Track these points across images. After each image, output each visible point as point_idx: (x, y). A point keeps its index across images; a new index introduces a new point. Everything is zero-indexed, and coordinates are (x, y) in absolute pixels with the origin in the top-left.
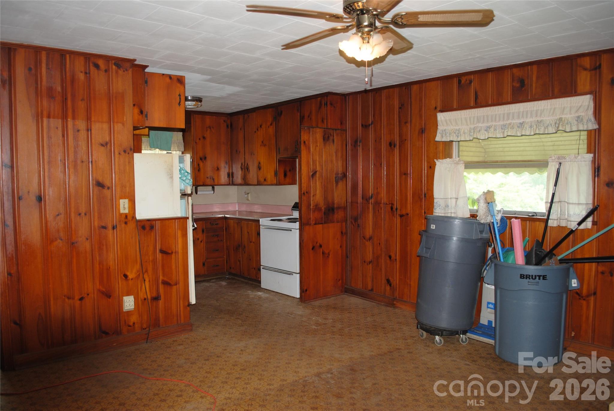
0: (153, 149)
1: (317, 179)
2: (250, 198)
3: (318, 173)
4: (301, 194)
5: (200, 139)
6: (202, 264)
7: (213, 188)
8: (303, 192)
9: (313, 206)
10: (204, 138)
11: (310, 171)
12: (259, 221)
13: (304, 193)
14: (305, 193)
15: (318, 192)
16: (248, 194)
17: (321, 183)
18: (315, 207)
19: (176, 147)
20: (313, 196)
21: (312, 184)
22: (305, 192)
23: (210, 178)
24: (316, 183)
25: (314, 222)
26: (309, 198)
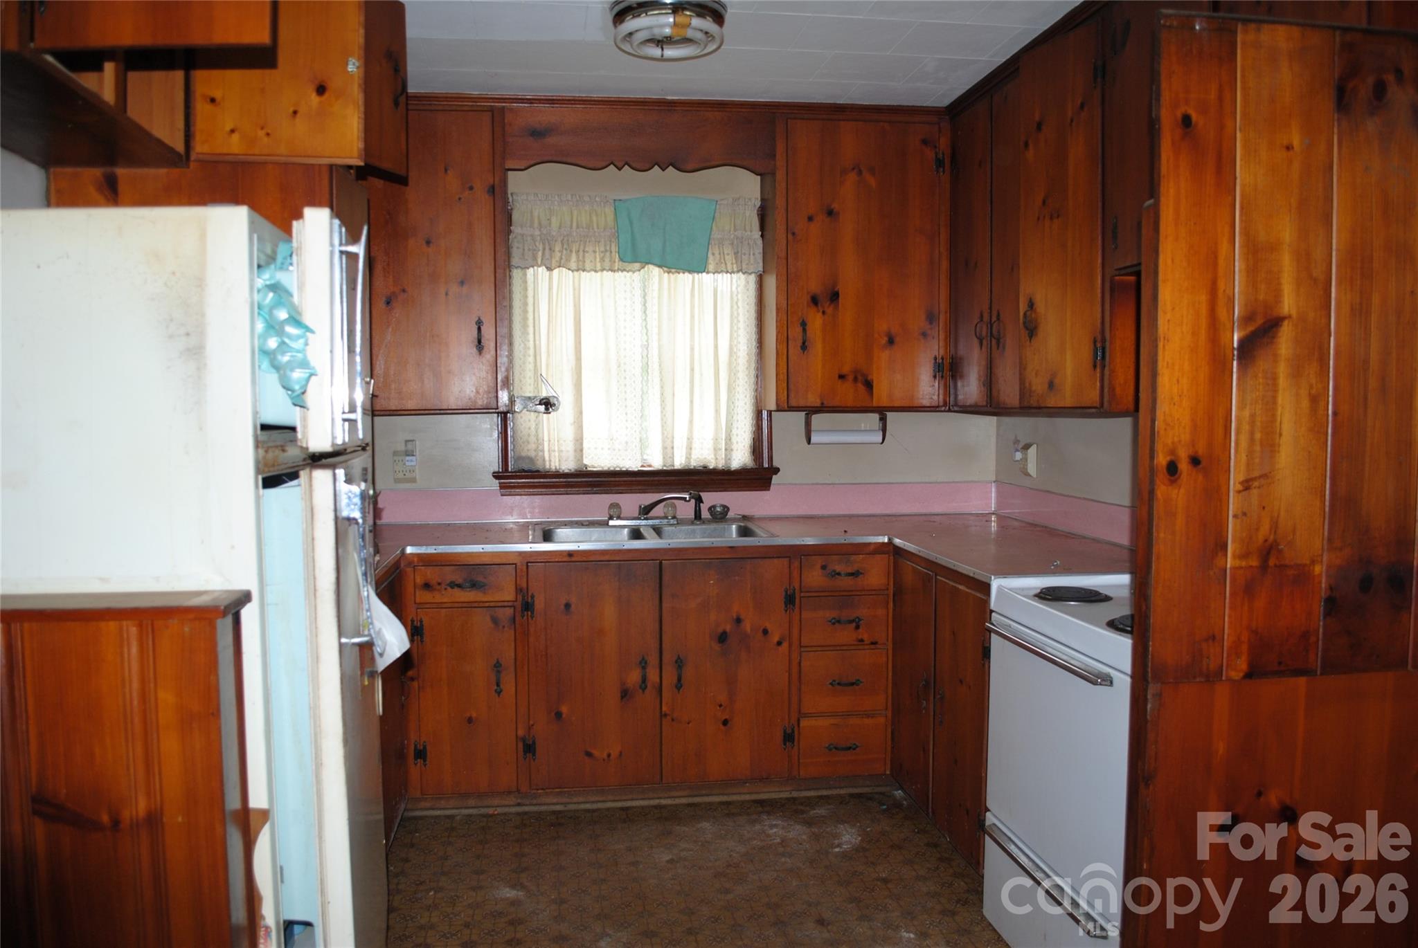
0: (637, 265)
1: (1282, 370)
2: (1032, 469)
3: (1286, 334)
4: (1152, 470)
5: (810, 219)
6: (779, 735)
7: (883, 419)
8: (1162, 460)
9: (1244, 556)
10: (830, 213)
11: (1222, 313)
12: (986, 588)
13: (1172, 468)
14: (1184, 466)
15: (1286, 457)
16: (1027, 447)
17: (1316, 400)
18: (1254, 562)
19: (730, 259)
20: (1247, 485)
21: (1241, 407)
22: (1183, 455)
23: (855, 379)
24: (1270, 405)
25: (1242, 664)
26: (1214, 496)
